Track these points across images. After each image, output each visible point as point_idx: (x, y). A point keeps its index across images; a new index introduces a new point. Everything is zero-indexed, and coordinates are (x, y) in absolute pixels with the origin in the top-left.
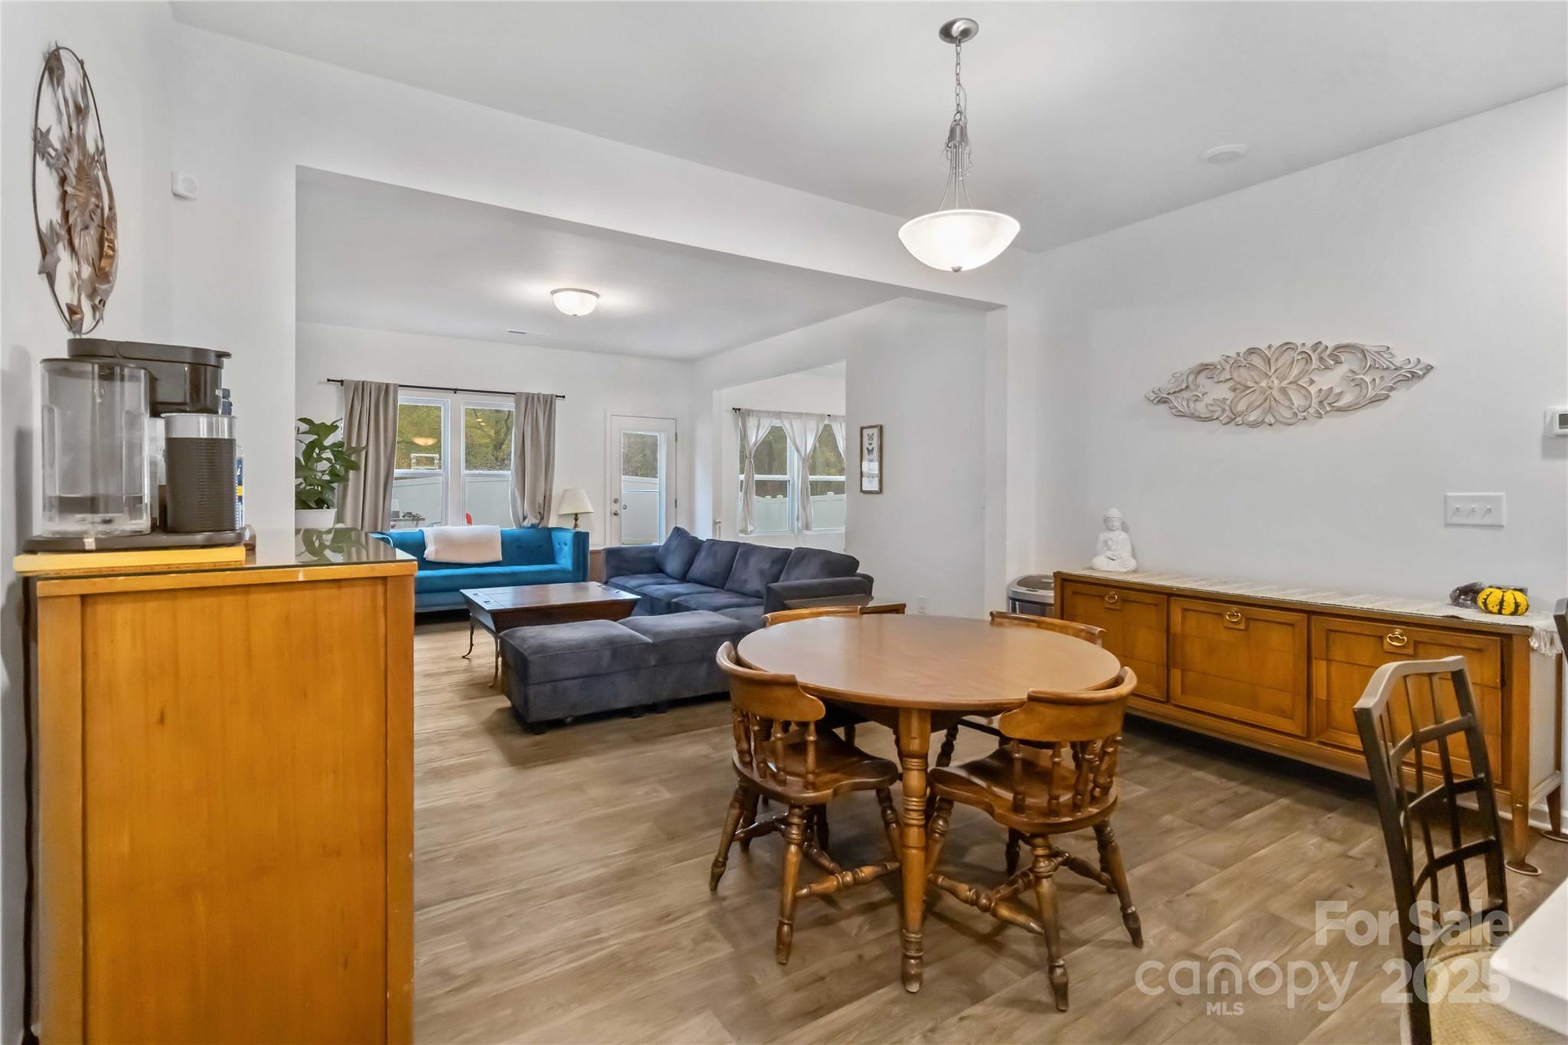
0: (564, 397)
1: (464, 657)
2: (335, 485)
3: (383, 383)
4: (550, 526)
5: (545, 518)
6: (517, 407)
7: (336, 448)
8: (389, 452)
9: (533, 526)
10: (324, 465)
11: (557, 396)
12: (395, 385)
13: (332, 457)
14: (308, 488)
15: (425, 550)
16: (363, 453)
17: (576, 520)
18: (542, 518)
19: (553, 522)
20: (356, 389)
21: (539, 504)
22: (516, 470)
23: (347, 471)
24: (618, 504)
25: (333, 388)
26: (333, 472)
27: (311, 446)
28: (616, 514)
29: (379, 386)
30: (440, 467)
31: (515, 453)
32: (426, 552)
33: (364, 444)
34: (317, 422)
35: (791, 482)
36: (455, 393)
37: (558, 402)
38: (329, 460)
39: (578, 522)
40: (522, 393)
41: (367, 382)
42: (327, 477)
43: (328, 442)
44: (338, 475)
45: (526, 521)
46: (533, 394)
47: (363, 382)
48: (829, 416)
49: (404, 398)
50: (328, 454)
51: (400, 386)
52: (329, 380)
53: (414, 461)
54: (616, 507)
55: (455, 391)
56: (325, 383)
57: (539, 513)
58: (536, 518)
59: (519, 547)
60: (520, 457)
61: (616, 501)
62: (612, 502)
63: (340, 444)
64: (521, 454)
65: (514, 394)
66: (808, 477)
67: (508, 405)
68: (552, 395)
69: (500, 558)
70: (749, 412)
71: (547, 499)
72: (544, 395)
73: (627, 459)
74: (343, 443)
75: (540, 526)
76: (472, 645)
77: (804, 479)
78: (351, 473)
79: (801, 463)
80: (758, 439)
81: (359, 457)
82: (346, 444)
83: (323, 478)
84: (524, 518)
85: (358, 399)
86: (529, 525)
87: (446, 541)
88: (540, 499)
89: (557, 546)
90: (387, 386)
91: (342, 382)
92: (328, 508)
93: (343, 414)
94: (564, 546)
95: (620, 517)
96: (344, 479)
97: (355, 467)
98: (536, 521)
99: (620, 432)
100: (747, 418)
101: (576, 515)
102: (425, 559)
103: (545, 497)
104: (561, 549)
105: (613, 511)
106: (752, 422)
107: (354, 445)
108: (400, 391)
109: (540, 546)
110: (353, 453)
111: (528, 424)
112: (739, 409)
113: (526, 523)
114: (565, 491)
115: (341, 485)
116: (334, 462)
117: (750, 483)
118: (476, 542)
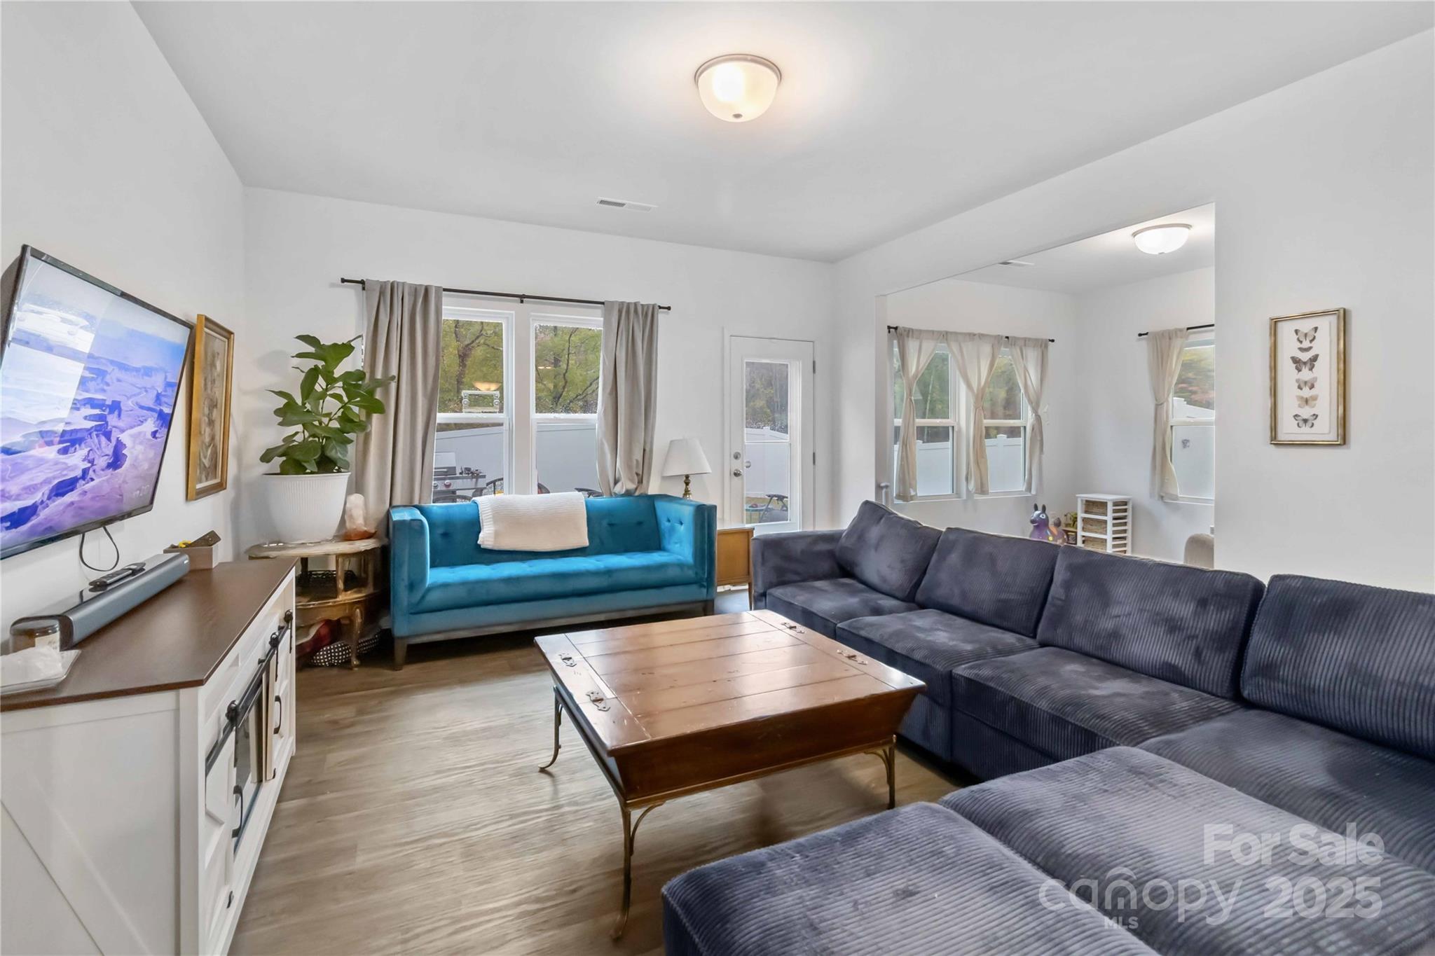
0: (669, 308)
1: (543, 770)
2: (351, 436)
3: (421, 285)
4: (651, 492)
5: (644, 482)
6: (607, 323)
7: (353, 381)
8: (429, 387)
9: (628, 493)
10: (331, 405)
11: (660, 307)
12: (438, 288)
13: (344, 394)
14: (311, 439)
15: (480, 532)
16: (393, 385)
17: (687, 484)
18: (640, 482)
19: (654, 488)
20: (382, 293)
21: (637, 461)
22: (605, 411)
23: (369, 416)
24: (739, 461)
25: (351, 292)
26: (346, 419)
27: (312, 375)
28: (736, 474)
29: (415, 289)
30: (501, 411)
31: (604, 389)
32: (481, 535)
33: (394, 372)
34: (326, 341)
35: (956, 429)
36: (522, 302)
37: (662, 317)
38: (337, 397)
39: (690, 487)
40: (612, 302)
41: (398, 283)
42: (335, 425)
43: (338, 372)
44: (352, 421)
45: (619, 485)
46: (629, 304)
47: (392, 284)
48: (1007, 337)
49: (452, 310)
50: (338, 389)
51: (445, 290)
52: (343, 281)
53: (465, 401)
54: (737, 465)
55: (522, 298)
56: (338, 286)
57: (637, 474)
58: (632, 481)
59: (611, 525)
60: (610, 394)
61: (736, 457)
62: (732, 456)
63: (360, 375)
64: (612, 388)
65: (603, 303)
66: (982, 421)
67: (593, 321)
68: (654, 306)
69: (584, 541)
70: (909, 332)
71: (646, 454)
72: (642, 305)
73: (751, 396)
74: (364, 374)
75: (637, 494)
76: (557, 747)
77: (977, 423)
78: (375, 417)
79: (972, 401)
80: (920, 368)
81: (386, 393)
82: (368, 376)
83: (330, 425)
84: (616, 482)
85: (386, 310)
86: (623, 491)
87: (509, 518)
88: (638, 455)
89: (665, 525)
90: (427, 289)
91: (362, 282)
92: (339, 471)
93: (365, 331)
94: (677, 525)
95: (742, 479)
96: (362, 427)
97: (379, 408)
98: (631, 486)
99: (742, 361)
100: (906, 338)
101: (687, 477)
102: (480, 545)
103: (644, 450)
104: (672, 530)
105: (733, 471)
106: (912, 345)
107: (379, 376)
108: (446, 299)
109: (640, 523)
110: (379, 386)
111: (621, 344)
112: (896, 328)
113: (619, 489)
114: (671, 442)
115: (362, 435)
116: (346, 399)
117: (911, 430)
118: (552, 519)
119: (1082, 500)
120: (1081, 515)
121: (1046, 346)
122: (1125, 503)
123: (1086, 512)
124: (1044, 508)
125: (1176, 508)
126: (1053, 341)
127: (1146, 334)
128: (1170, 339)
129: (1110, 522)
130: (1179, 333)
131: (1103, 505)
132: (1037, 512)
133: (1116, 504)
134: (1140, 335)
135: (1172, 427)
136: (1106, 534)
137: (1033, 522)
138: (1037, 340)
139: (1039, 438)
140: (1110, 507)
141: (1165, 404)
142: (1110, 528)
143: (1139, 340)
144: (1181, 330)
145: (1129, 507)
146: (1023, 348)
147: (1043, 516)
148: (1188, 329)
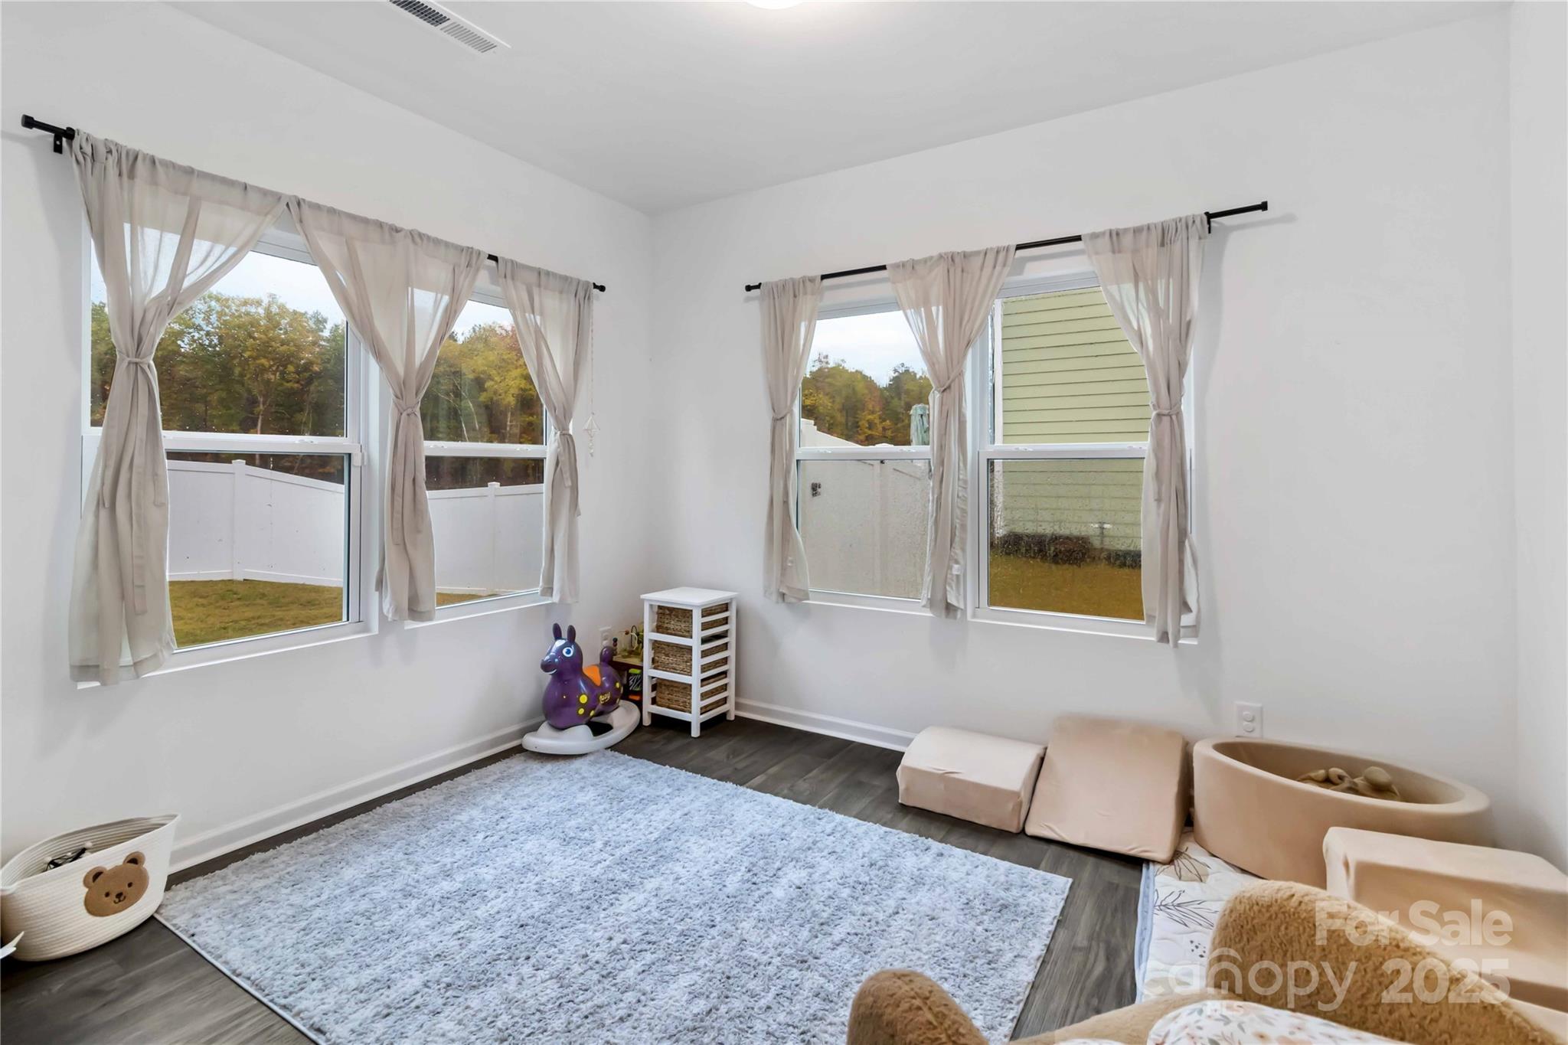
119: (651, 606)
120: (650, 635)
121: (588, 297)
122: (725, 607)
123: (659, 629)
124: (572, 632)
125: (806, 613)
126: (602, 289)
127: (758, 287)
128: (795, 296)
129: (697, 647)
130: (808, 284)
131: (685, 614)
132: (559, 643)
133: (707, 612)
134: (749, 288)
135: (798, 461)
136: (690, 674)
137: (546, 667)
138: (565, 279)
139: (569, 483)
140: (697, 620)
141: (788, 418)
142: (697, 661)
143: (748, 300)
144: (812, 280)
145: (731, 614)
146: (536, 291)
147: (569, 653)
148: (824, 277)
